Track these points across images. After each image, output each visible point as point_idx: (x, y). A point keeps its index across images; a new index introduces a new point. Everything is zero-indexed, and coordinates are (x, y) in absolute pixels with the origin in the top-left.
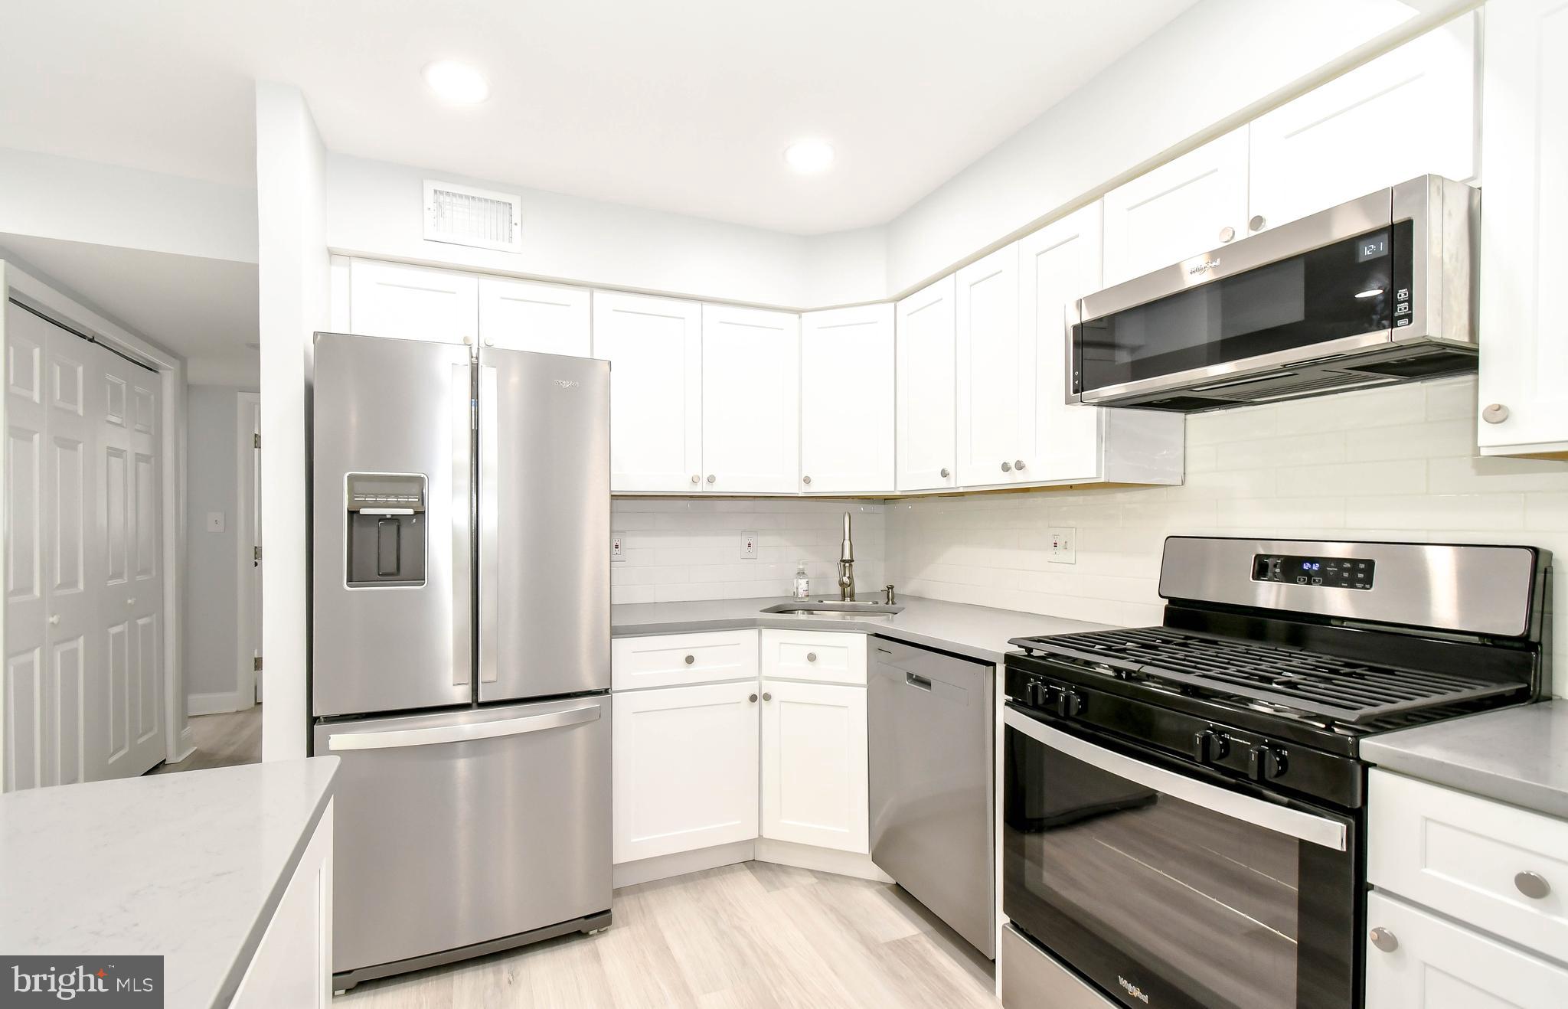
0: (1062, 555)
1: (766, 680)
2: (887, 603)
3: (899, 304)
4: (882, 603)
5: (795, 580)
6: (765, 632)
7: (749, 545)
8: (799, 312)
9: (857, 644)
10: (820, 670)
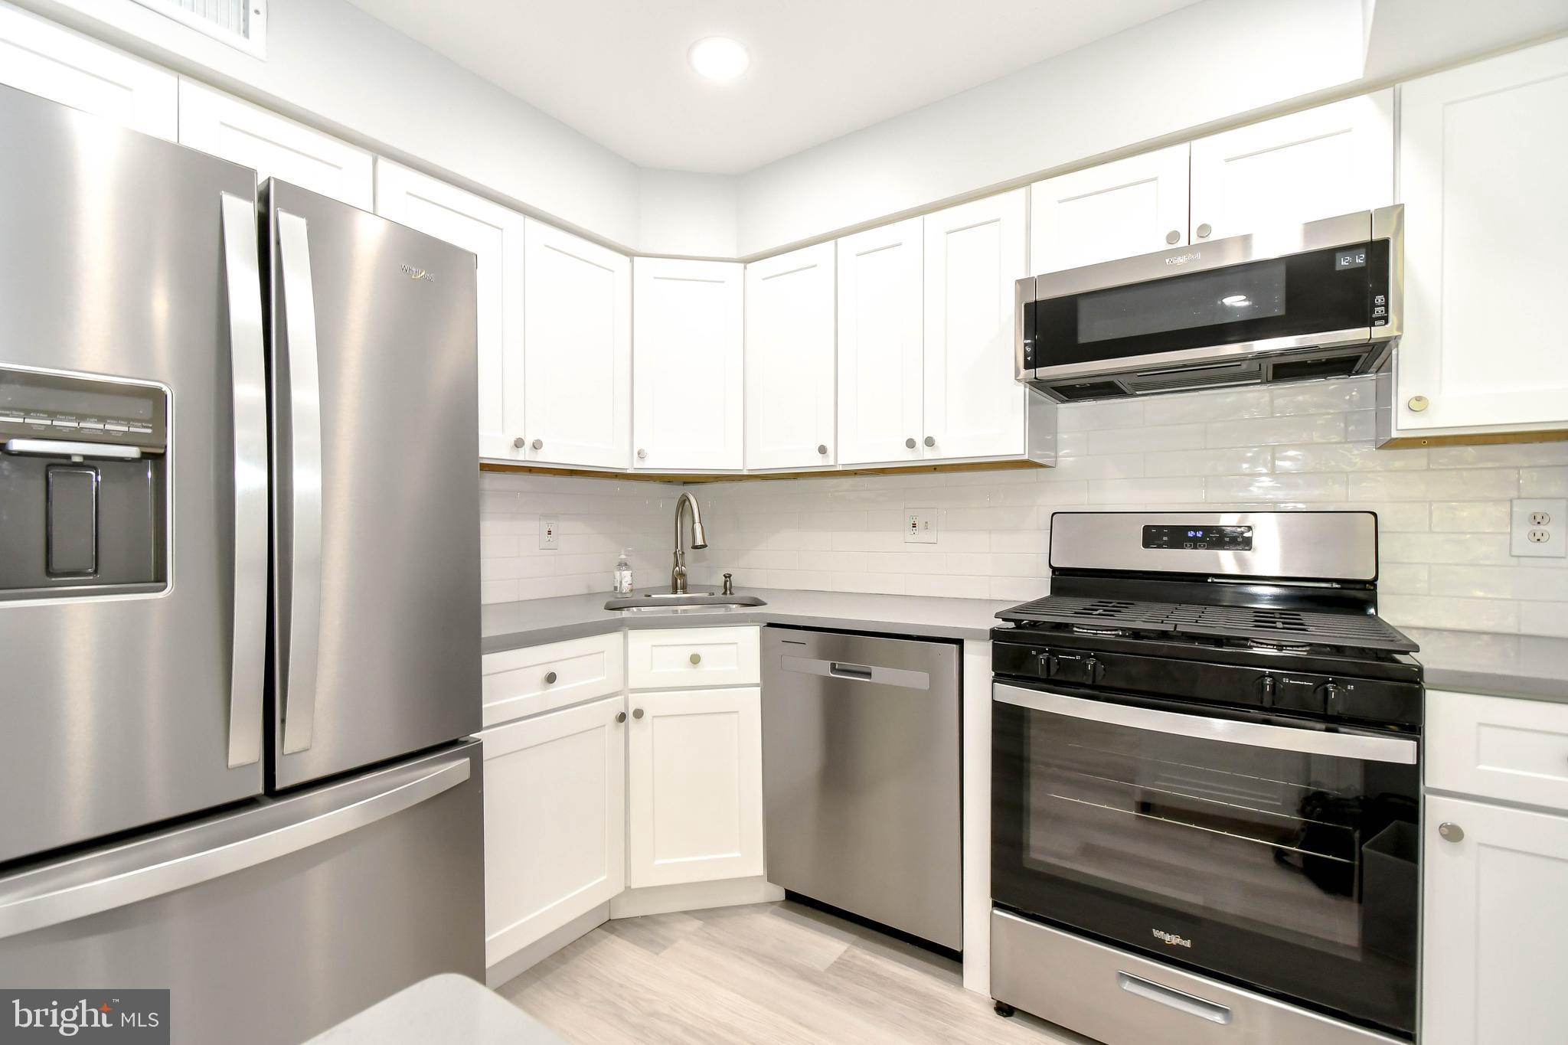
0: (922, 535)
1: (632, 693)
2: (725, 593)
3: (749, 266)
4: (719, 593)
5: (617, 573)
6: (632, 634)
7: (549, 533)
8: (630, 254)
9: (749, 637)
10: (708, 672)
